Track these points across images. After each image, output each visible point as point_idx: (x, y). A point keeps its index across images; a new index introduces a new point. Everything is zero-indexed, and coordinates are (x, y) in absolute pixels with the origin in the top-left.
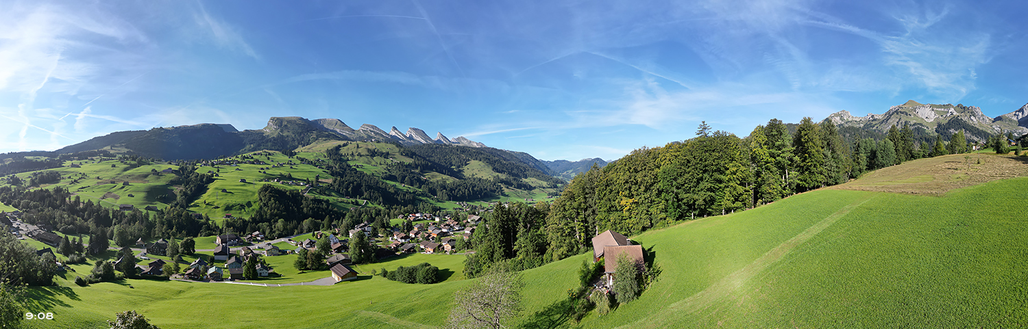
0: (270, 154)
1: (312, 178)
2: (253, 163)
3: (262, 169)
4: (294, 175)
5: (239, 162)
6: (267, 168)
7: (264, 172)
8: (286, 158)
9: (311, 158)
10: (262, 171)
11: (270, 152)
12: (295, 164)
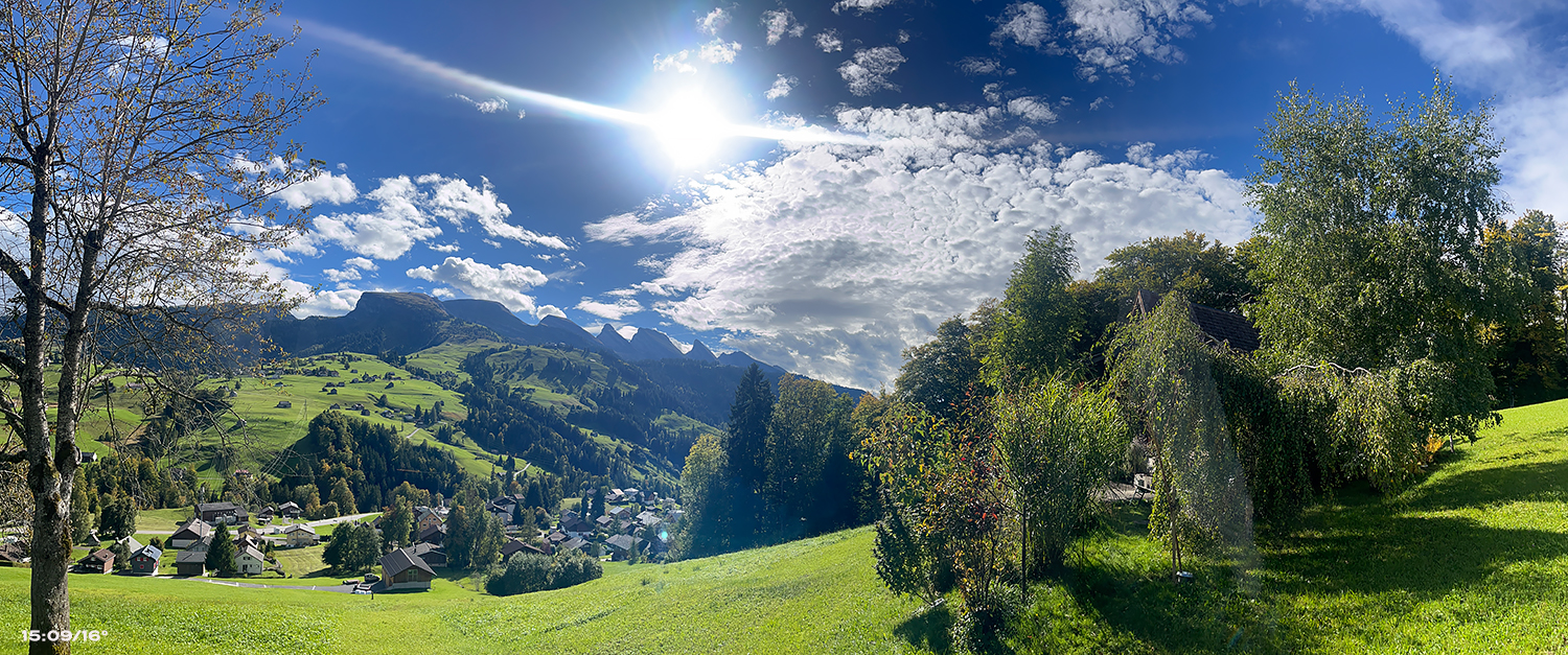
0: (350, 359)
1: (427, 406)
2: (314, 373)
3: (329, 385)
4: (390, 399)
5: (287, 372)
6: (342, 385)
7: (334, 392)
8: (386, 368)
9: (433, 371)
10: (330, 389)
11: (354, 355)
12: (399, 378)
